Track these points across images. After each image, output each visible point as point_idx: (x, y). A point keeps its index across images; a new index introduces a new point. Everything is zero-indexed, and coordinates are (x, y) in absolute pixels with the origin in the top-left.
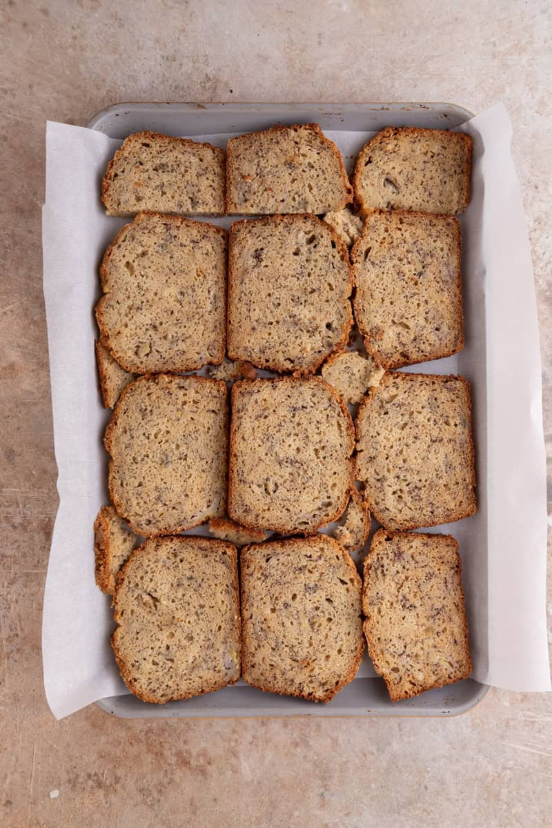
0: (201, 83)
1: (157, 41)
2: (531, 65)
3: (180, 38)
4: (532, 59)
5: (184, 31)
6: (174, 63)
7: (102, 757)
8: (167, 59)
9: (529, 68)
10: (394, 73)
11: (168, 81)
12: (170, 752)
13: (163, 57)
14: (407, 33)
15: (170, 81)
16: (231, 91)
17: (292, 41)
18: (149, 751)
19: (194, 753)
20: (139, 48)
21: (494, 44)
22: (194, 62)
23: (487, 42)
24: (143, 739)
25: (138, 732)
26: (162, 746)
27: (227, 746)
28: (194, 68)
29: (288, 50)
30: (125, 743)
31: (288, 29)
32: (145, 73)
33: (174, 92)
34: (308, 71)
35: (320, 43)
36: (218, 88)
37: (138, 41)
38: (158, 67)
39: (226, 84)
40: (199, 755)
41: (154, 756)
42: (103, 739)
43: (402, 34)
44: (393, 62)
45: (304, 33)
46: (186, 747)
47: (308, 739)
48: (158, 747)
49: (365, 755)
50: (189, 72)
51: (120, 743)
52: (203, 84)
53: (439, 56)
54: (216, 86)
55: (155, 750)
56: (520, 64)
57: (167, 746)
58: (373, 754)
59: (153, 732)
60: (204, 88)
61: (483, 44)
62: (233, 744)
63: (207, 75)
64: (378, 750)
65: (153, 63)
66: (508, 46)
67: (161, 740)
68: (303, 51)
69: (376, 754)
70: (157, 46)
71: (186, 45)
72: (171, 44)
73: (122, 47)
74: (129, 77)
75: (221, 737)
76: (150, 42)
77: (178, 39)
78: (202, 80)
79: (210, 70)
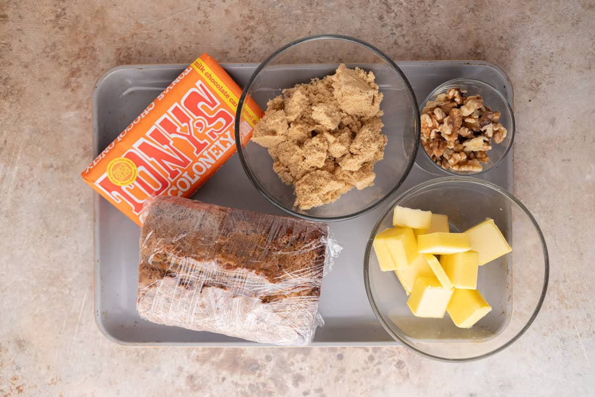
0: (535, 80)
1: (563, 49)
2: (550, 307)
3: (565, 65)
4: (555, 309)
5: (570, 67)
6: (548, 61)
7: (77, 18)
8: (551, 56)
9: (548, 307)
10: (544, 213)
11: (536, 57)
12: (80, 63)
13: (552, 54)
14: (572, 220)
15: (536, 59)
16: (530, 101)
17: (565, 141)
18: (81, 49)
19: (79, 80)
20: (558, 37)
21: (565, 281)
22: (549, 75)
23: (566, 277)
24: (88, 45)
25: (93, 42)
26: (84, 58)
27: (84, 102)
28: (546, 74)
29: (558, 139)
30: (86, 33)
31: (573, 138)
32: (541, 41)
33: (529, 61)
34: (545, 154)
35: (564, 160)
36: (532, 92)
37: (563, 36)
38: (545, 50)
39: (535, 97)
40: (78, 83)
41: (77, 53)
42: (89, 18)
43: (571, 217)
44: (551, 211)
45: (570, 149)
46: (83, 74)
47: (89, 156)
48: (83, 55)
49: (78, 195)
50: (543, 72)
51: (86, 30)
52: (534, 81)
53: (556, 243)
54: (533, 90)
55: (81, 53)
56: (551, 300)
57: (84, 61)
58: (79, 200)
59: (93, 52)
60: (532, 82)
61: (564, 274)
62: (85, 106)
63: (541, 84)
64: (82, 204)
65: (548, 46)
66: (564, 291)
67: (88, 58)
68: (558, 149)
69: (79, 203)
70: (559, 50)
71: (561, 69)
72: (561, 59)
73: (558, 25)
74: (539, 30)
75: (90, 98)
76: (562, 44)
77: (565, 64)
78: (537, 81)
79: (544, 86)
